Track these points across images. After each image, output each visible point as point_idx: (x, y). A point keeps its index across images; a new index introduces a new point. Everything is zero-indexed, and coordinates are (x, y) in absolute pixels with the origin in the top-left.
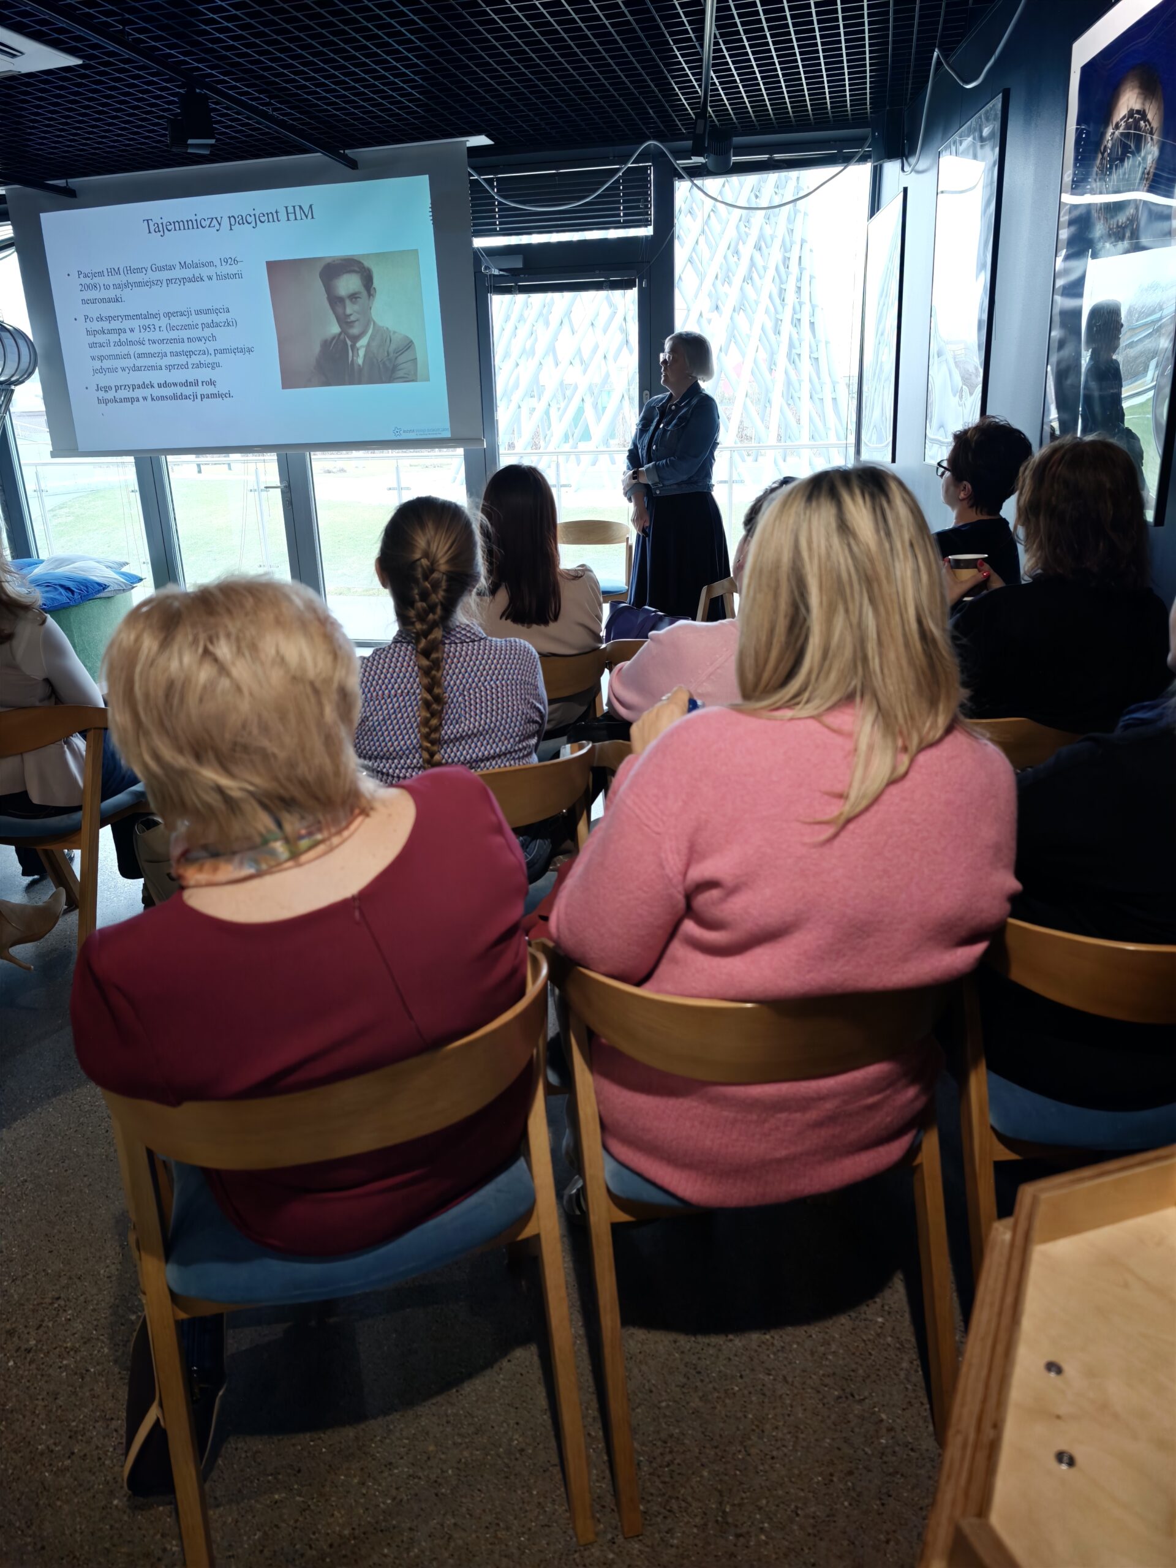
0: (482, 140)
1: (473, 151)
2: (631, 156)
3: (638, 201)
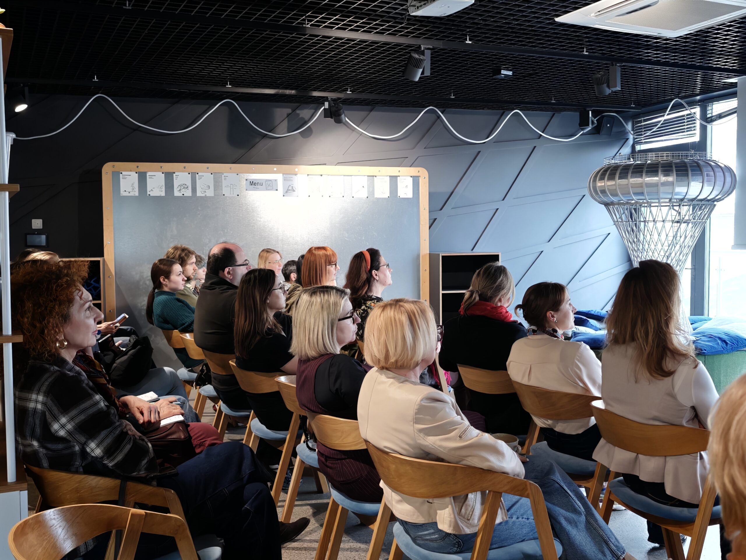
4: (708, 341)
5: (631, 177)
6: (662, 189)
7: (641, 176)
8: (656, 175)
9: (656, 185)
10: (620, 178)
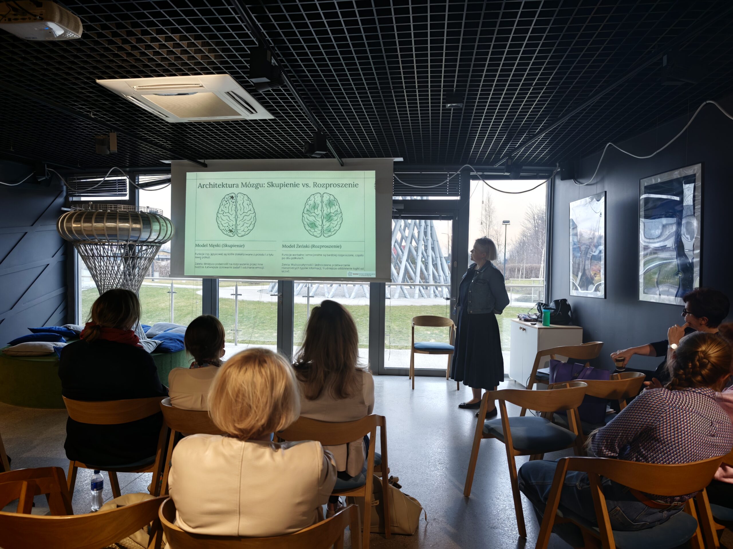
0: (401, 159)
1: (395, 163)
2: (459, 169)
3: (456, 186)
4: (171, 343)
5: (107, 222)
6: (132, 234)
7: (115, 222)
8: (128, 222)
9: (127, 230)
10: (96, 222)
